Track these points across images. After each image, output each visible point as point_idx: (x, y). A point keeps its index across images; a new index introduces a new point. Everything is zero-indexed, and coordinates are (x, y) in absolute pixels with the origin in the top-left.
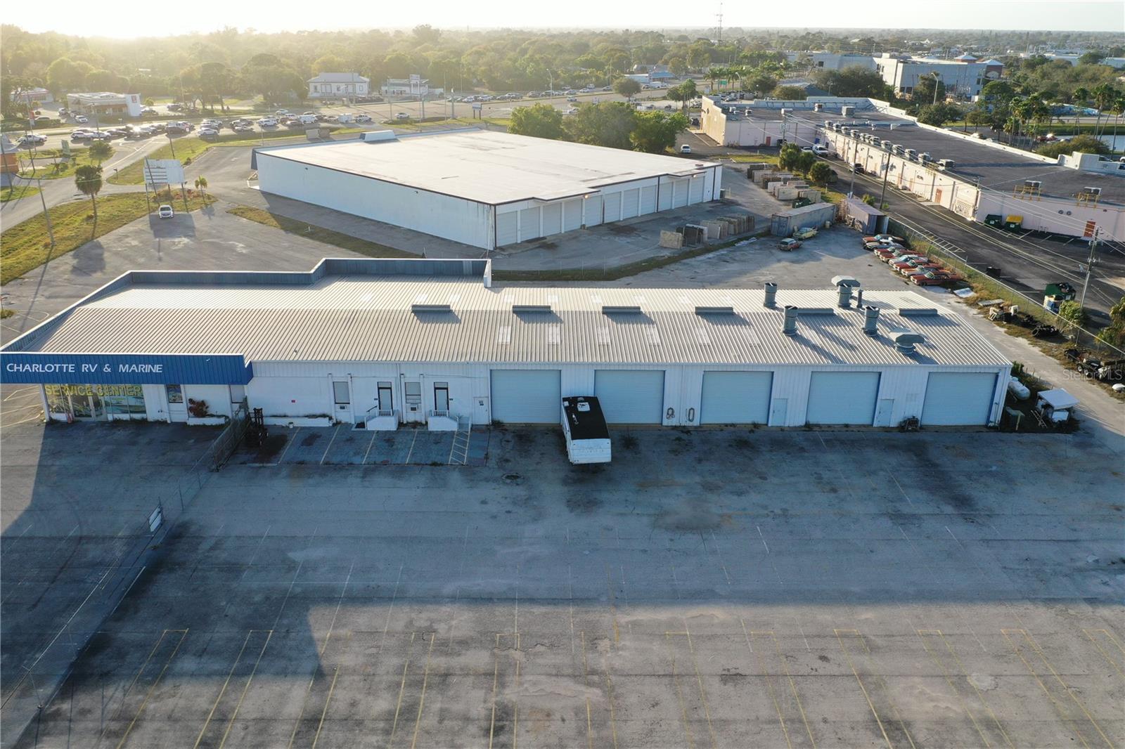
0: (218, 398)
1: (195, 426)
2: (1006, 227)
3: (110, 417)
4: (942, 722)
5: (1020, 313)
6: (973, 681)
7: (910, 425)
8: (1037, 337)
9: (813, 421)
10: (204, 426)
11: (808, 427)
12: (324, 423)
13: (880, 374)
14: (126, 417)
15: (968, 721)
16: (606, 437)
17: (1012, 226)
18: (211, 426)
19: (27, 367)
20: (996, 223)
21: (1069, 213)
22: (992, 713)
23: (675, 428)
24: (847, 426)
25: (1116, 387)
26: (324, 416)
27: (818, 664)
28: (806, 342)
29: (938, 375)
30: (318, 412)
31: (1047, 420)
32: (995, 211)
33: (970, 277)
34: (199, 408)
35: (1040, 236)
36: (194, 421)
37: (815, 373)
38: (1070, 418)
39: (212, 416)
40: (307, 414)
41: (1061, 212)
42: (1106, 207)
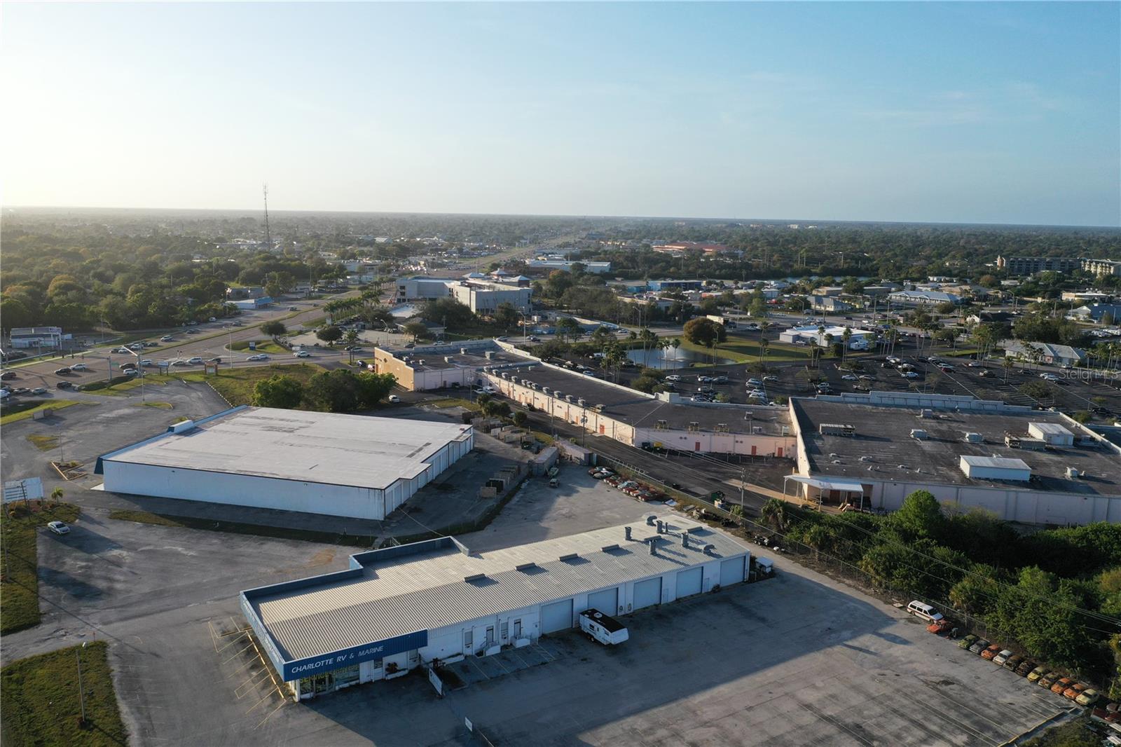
0: (402, 659)
1: (391, 679)
2: (654, 450)
3: (337, 688)
4: (819, 700)
5: (707, 512)
6: (817, 685)
7: (717, 589)
8: (725, 526)
9: (678, 597)
10: (397, 678)
11: (678, 600)
12: (461, 658)
13: (703, 567)
14: (346, 685)
15: (826, 698)
16: (624, 628)
17: (658, 449)
18: (401, 677)
19: (305, 667)
20: (647, 447)
21: (685, 438)
22: (830, 693)
23: (624, 616)
24: (692, 596)
25: (775, 549)
26: (459, 654)
27: (770, 695)
28: (664, 557)
29: (725, 562)
30: (455, 653)
31: (764, 573)
32: (645, 440)
33: (666, 492)
34: (392, 668)
35: (673, 453)
36: (390, 677)
37: (679, 573)
38: (772, 570)
39: (400, 671)
40: (449, 655)
41: (681, 438)
42: (703, 433)
